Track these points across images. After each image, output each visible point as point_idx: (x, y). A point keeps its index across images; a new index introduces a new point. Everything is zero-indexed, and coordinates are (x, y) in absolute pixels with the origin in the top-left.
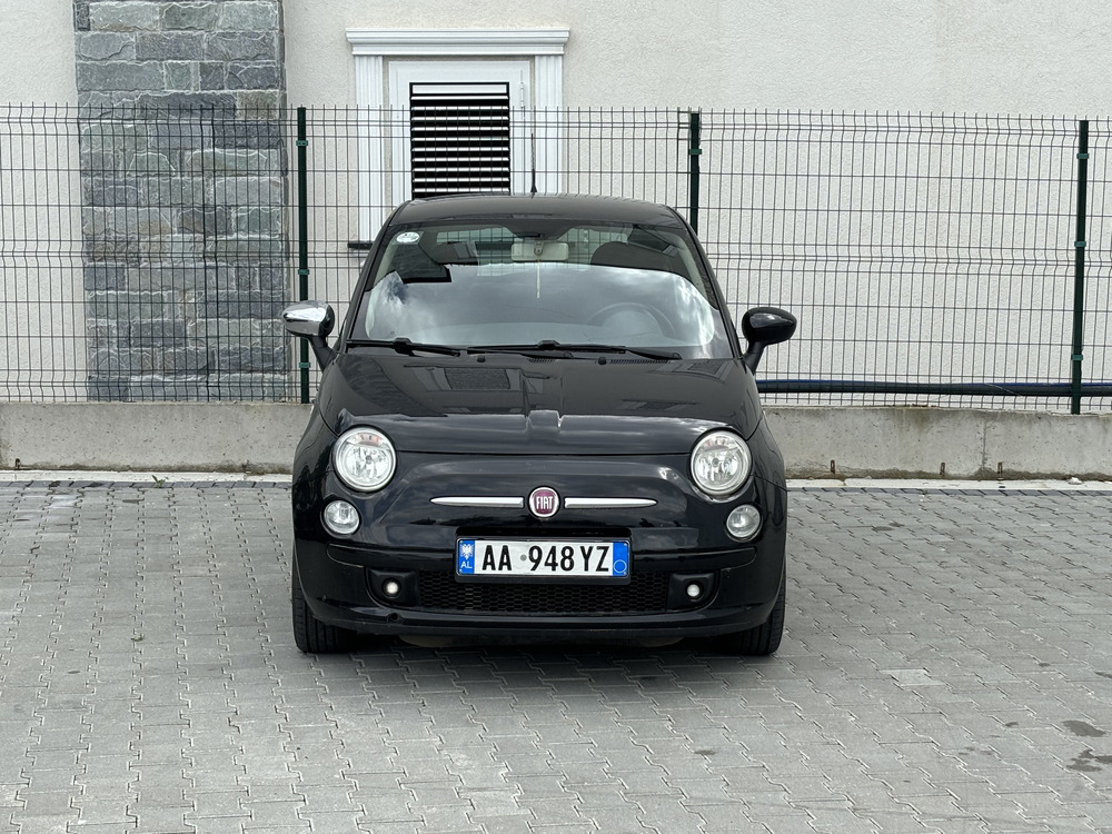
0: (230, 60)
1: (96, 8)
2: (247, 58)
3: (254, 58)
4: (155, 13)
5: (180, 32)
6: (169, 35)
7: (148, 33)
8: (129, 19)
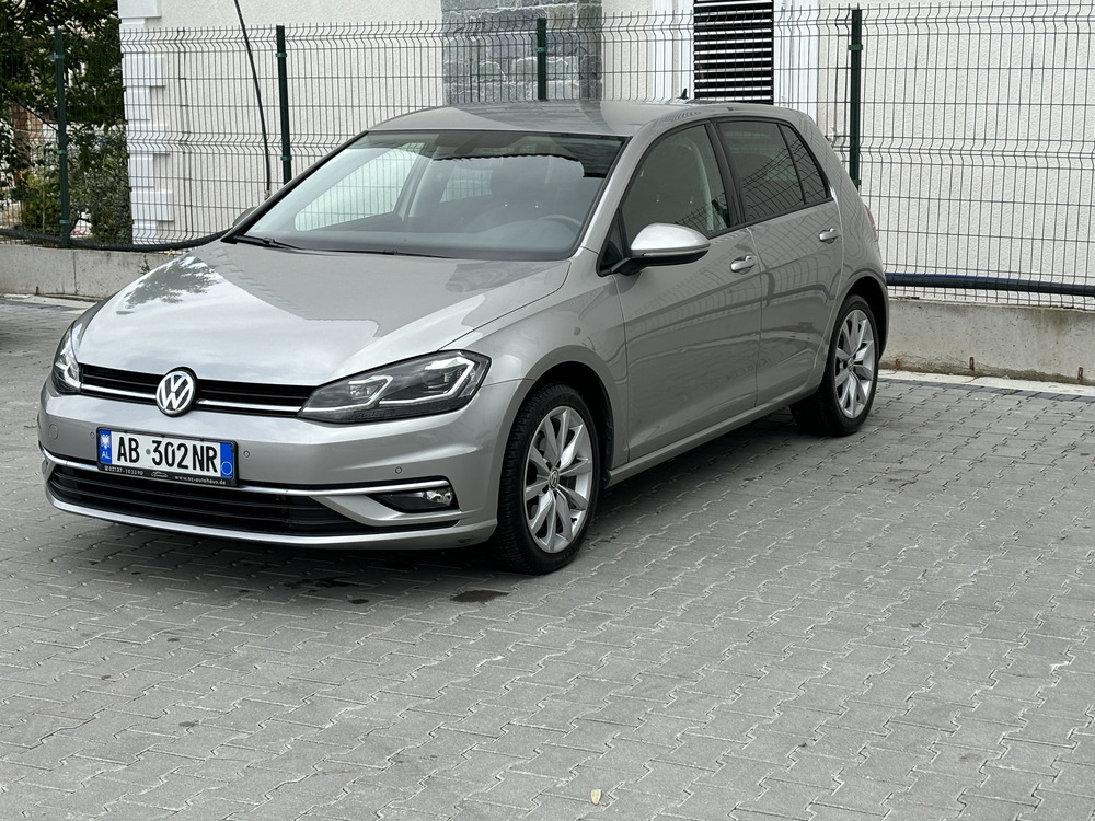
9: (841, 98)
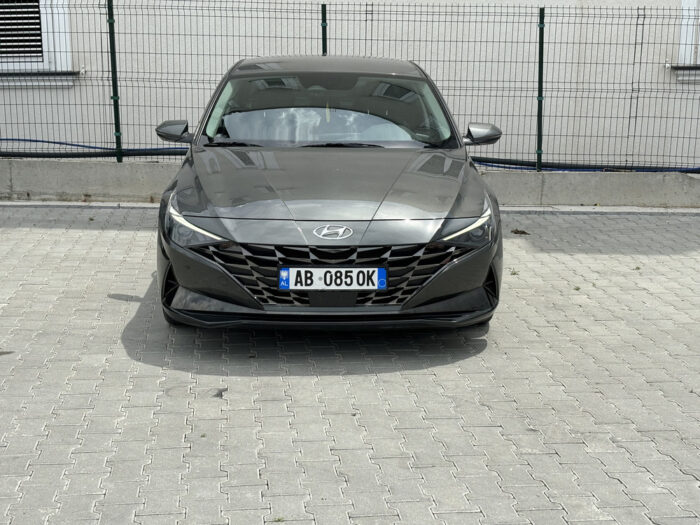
9: (105, 50)
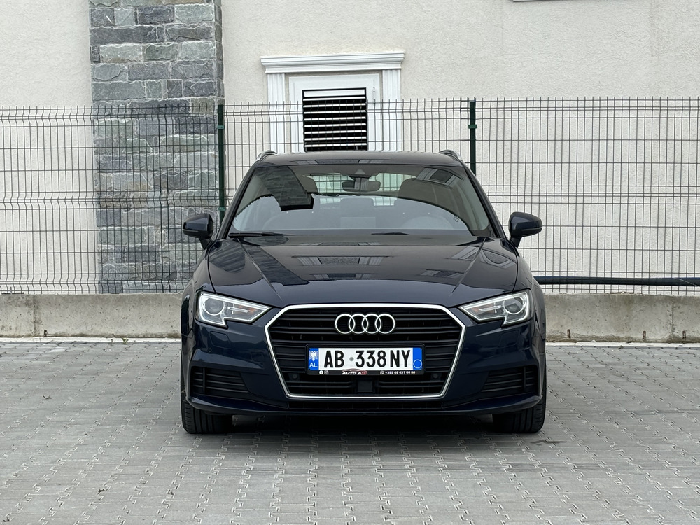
0: (185, 78)
1: (104, 48)
2: (197, 77)
3: (201, 77)
4: (140, 50)
5: (155, 62)
6: (149, 64)
7: (135, 63)
8: (124, 54)
